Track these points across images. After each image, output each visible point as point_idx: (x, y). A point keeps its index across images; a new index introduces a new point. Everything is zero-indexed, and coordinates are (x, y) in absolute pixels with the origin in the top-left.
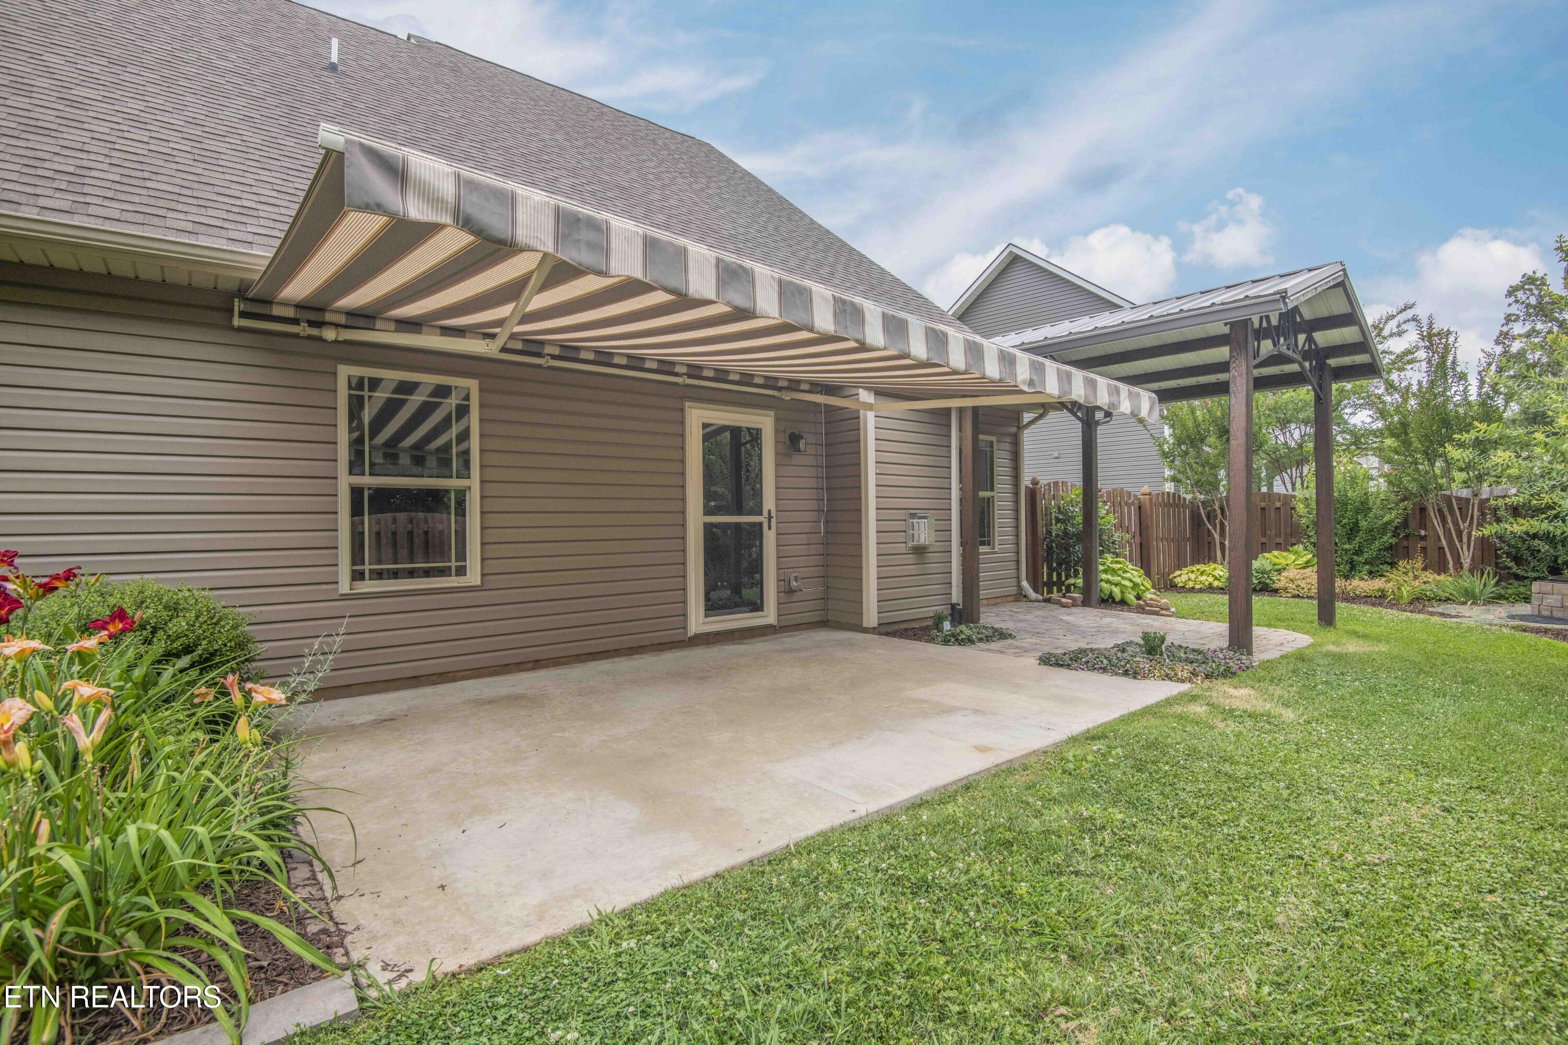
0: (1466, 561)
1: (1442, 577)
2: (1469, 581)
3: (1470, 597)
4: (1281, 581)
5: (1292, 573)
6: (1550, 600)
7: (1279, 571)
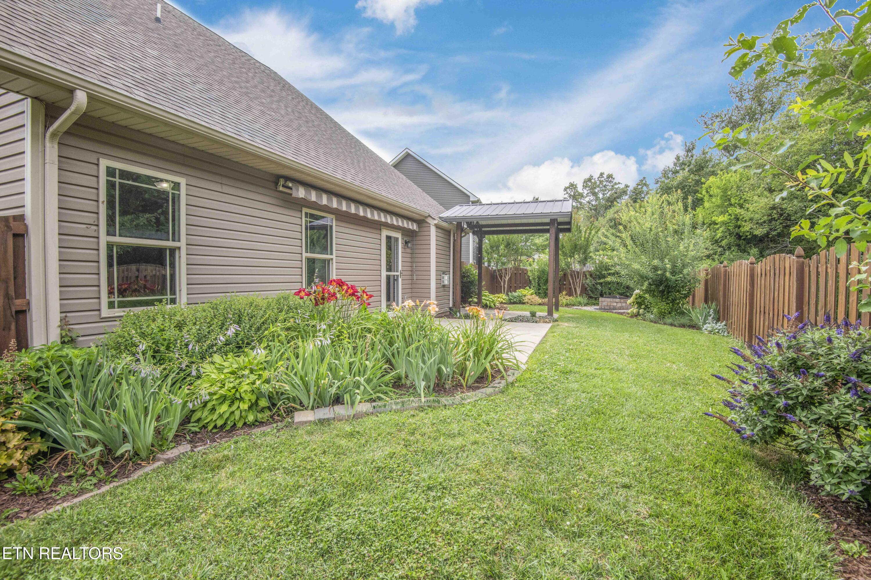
0: (579, 292)
1: (571, 298)
2: (580, 299)
3: (580, 304)
4: (526, 300)
5: (529, 297)
6: (604, 304)
7: (525, 296)
